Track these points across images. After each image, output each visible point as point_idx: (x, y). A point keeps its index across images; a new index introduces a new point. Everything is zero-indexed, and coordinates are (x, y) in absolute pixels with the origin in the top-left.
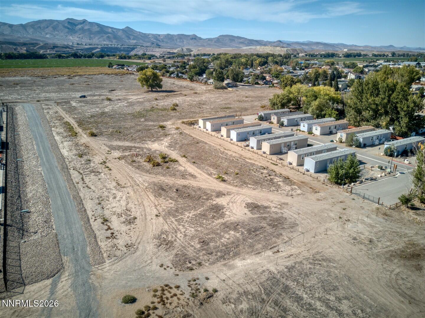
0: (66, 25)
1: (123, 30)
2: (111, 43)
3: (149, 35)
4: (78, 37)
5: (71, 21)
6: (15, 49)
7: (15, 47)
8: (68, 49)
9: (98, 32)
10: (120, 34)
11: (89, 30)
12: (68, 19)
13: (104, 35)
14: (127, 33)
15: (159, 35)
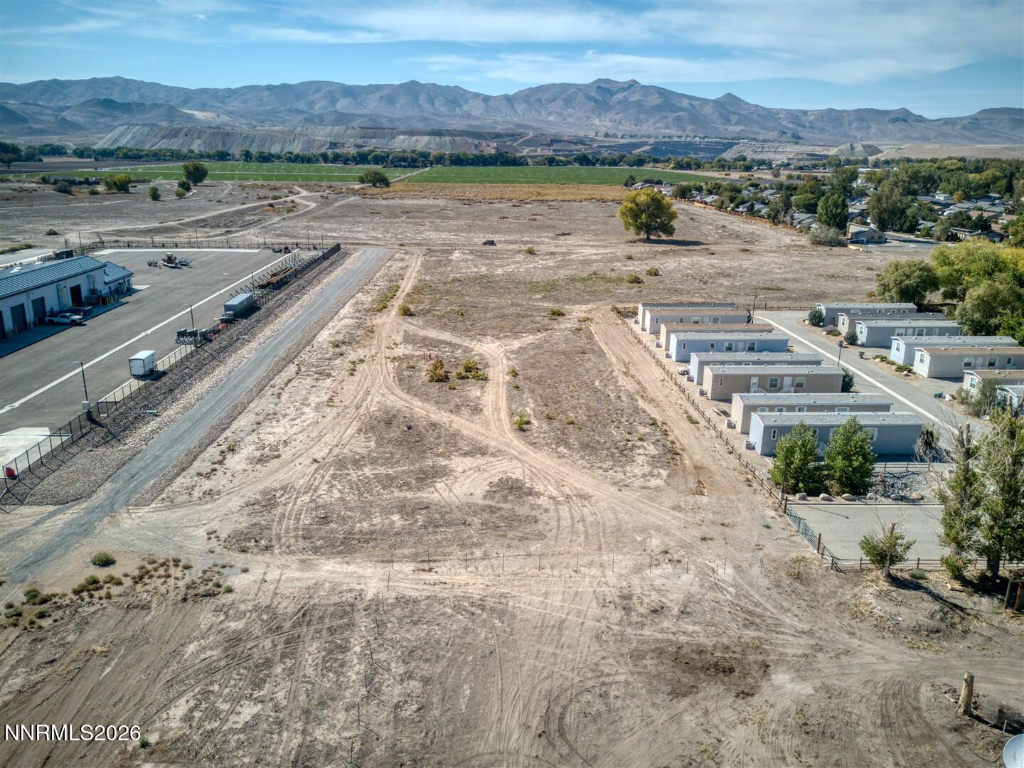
0: (593, 94)
1: (716, 102)
2: (680, 133)
3: (778, 111)
4: (611, 121)
5: (603, 85)
6: (476, 146)
7: (476, 142)
8: (579, 147)
9: (658, 108)
10: (707, 110)
11: (638, 103)
12: (600, 80)
13: (670, 114)
14: (725, 109)
15: (805, 113)
